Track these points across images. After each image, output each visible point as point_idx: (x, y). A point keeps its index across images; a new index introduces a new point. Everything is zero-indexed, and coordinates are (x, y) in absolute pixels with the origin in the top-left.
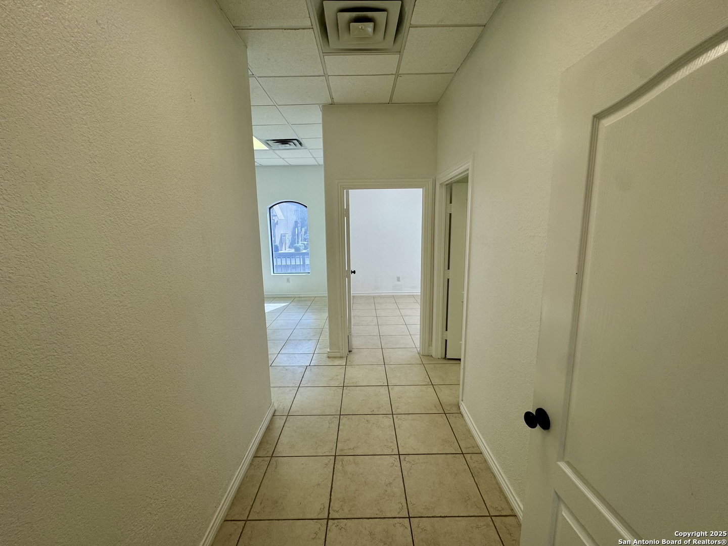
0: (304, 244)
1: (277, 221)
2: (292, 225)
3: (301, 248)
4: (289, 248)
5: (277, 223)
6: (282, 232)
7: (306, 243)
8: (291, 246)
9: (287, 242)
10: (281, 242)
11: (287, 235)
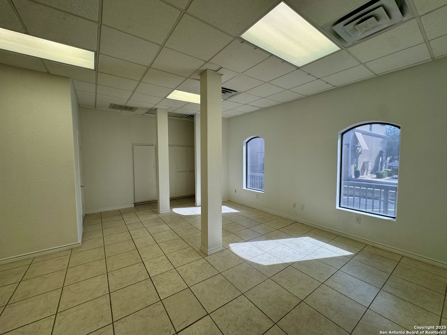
0: (388, 171)
1: (361, 151)
2: (375, 155)
3: (384, 175)
4: (371, 173)
5: (360, 153)
6: (365, 160)
7: (390, 170)
8: (373, 172)
9: (369, 168)
10: (363, 169)
11: (370, 164)
